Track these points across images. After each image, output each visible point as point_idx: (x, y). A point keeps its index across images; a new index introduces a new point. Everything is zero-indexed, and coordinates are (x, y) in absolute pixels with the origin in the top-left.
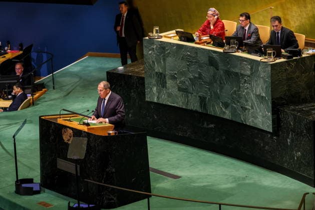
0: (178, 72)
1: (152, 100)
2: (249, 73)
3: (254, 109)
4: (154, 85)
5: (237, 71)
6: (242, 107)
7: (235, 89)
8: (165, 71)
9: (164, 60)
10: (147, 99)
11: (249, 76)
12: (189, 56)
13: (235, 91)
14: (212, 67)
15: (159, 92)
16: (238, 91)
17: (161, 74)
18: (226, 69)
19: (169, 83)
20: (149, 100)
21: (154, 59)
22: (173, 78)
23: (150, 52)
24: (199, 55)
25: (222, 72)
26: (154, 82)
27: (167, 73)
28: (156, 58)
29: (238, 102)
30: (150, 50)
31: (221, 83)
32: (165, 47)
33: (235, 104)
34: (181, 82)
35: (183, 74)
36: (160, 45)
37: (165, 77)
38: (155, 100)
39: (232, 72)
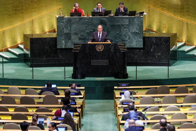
0: (79, 31)
1: (61, 48)
2: (127, 23)
3: (130, 39)
4: (63, 40)
5: (119, 24)
6: (122, 40)
7: (117, 32)
8: (71, 32)
10: (58, 48)
11: (128, 25)
12: (87, 22)
13: (118, 34)
15: (66, 43)
16: (120, 33)
17: (68, 33)
18: (111, 24)
19: (73, 37)
20: (59, 48)
21: (63, 27)
22: (76, 34)
23: (61, 24)
24: (93, 21)
25: (109, 26)
26: (63, 38)
27: (72, 32)
28: (65, 26)
29: (119, 38)
30: (61, 23)
32: (71, 20)
33: (117, 39)
34: (81, 35)
35: (83, 31)
36: (68, 19)
37: (70, 34)
38: (64, 47)
39: (116, 25)
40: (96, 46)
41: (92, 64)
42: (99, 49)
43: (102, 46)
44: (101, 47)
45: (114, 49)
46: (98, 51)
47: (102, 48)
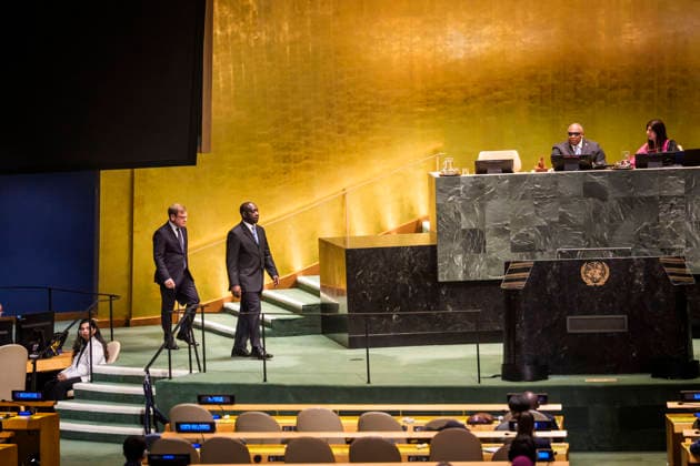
0: (512, 222)
1: (452, 279)
2: (681, 191)
3: (691, 246)
4: (458, 252)
5: (652, 194)
6: (662, 250)
7: (645, 224)
8: (483, 225)
9: (482, 207)
10: (440, 279)
11: (682, 197)
12: (539, 190)
13: (646, 227)
14: (591, 199)
15: (468, 263)
16: (654, 225)
17: (474, 231)
18: (624, 195)
19: (492, 242)
20: (445, 279)
21: (458, 209)
22: (502, 232)
23: (451, 198)
24: (561, 186)
25: (615, 202)
26: (457, 246)
27: (487, 226)
28: (463, 207)
29: (654, 242)
30: (450, 195)
31: (612, 221)
32: (484, 185)
33: (645, 247)
34: (517, 237)
35: (526, 221)
36: (472, 183)
37: (482, 234)
38: (460, 277)
39: (640, 198)
40: (583, 269)
41: (569, 331)
42: (592, 279)
43: (603, 268)
44: (598, 271)
45: (645, 277)
46: (590, 283)
47: (603, 275)
